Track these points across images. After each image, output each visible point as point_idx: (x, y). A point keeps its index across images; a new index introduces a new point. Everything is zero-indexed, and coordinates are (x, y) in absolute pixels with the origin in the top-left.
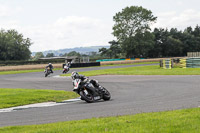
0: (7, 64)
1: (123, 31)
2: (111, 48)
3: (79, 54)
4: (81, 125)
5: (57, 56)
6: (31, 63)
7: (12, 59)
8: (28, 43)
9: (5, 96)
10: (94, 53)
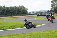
0: (21, 15)
1: (54, 6)
3: (41, 12)
4: (42, 32)
5: (35, 13)
6: (28, 15)
8: (27, 9)
10: (46, 12)
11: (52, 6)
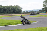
0: (16, 14)
1: (45, 6)
2: (42, 10)
3: (34, 11)
4: (35, 29)
5: (29, 12)
6: (22, 13)
7: (17, 12)
8: (21, 8)
9: (15, 22)
10: (38, 11)
11: (44, 6)
